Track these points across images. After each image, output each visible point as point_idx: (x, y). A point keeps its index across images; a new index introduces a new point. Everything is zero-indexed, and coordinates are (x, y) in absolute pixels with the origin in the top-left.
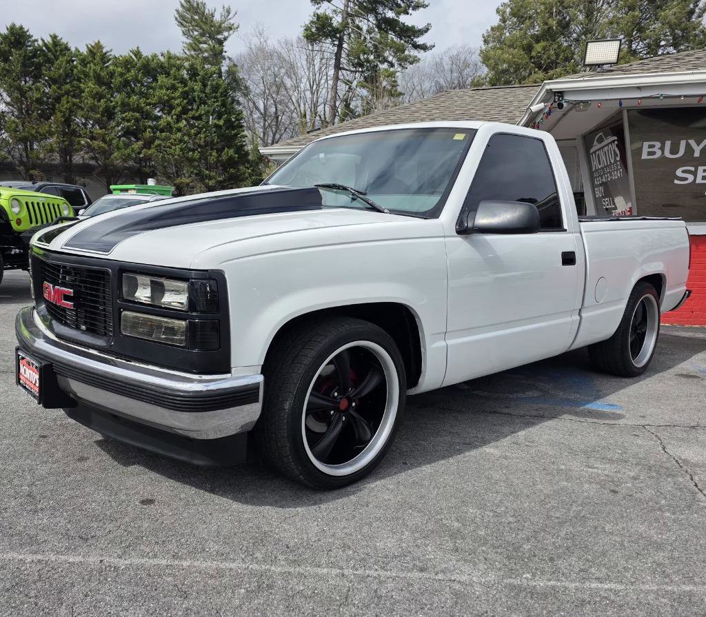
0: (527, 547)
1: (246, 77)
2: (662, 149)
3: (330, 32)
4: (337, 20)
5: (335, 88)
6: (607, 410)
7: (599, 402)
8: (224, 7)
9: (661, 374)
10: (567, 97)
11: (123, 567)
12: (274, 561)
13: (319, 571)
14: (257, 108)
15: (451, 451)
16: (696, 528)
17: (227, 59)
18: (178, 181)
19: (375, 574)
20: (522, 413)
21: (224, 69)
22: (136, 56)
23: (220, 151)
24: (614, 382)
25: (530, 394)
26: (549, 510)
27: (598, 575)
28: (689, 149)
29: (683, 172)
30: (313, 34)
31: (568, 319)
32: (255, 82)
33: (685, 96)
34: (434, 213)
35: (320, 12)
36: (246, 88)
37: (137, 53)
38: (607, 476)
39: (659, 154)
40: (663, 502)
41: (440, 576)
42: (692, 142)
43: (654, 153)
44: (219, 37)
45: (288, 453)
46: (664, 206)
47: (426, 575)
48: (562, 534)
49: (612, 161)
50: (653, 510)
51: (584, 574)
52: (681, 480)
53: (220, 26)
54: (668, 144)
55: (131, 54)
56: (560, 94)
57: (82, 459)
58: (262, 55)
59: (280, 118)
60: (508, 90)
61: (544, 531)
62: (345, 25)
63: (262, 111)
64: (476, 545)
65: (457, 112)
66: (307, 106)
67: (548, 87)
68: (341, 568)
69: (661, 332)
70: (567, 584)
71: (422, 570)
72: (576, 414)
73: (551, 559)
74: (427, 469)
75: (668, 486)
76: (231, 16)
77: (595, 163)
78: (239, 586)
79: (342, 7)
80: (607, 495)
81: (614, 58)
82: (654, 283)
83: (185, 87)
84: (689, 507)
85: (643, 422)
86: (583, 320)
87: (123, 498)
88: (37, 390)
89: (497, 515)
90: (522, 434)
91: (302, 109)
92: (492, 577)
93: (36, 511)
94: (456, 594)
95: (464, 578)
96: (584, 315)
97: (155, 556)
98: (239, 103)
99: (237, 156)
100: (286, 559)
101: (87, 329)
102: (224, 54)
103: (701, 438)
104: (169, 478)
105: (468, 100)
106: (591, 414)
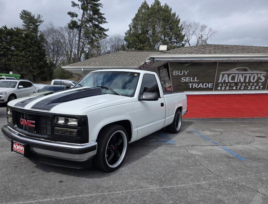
0: (163, 179)
1: (47, 38)
2: (178, 72)
3: (77, 26)
4: (79, 23)
5: (79, 44)
6: (173, 143)
7: (170, 141)
8: (38, 15)
9: (183, 132)
10: (155, 59)
11: (63, 200)
12: (104, 192)
13: (116, 192)
14: (51, 48)
15: (138, 158)
16: (198, 170)
17: (39, 32)
18: (21, 73)
19: (131, 191)
20: (153, 145)
21: (39, 35)
22: (4, 28)
23: (38, 63)
24: (173, 135)
25: (154, 140)
26: (166, 170)
27: (180, 183)
28: (184, 73)
29: (183, 78)
30: (71, 27)
31: (163, 120)
32: (49, 40)
33: (183, 60)
34: (132, 95)
35: (73, 20)
36: (47, 42)
37: (5, 28)
38: (176, 160)
39: (177, 74)
40: (190, 164)
41: (146, 189)
42: (185, 71)
43: (176, 74)
44: (37, 24)
45: (102, 163)
46: (178, 85)
47: (142, 189)
48: (170, 175)
49: (166, 75)
50: (188, 167)
51: (177, 184)
52: (192, 159)
53: (37, 21)
54: (179, 71)
55: (3, 28)
56: (154, 58)
57: (33, 172)
58: (52, 31)
59: (59, 52)
60: (136, 52)
61: (166, 175)
62: (82, 25)
63: (52, 49)
64: (152, 180)
65: (123, 58)
66: (69, 49)
67: (151, 56)
68: (122, 191)
69: (182, 120)
70: (174, 186)
71: (141, 188)
72: (166, 145)
73: (169, 181)
74: (134, 163)
75: (190, 160)
76: (41, 17)
77: (161, 75)
78: (98, 199)
79: (81, 19)
80: (178, 165)
81: (166, 49)
82: (180, 109)
83: (24, 40)
84: (195, 165)
85: (181, 145)
86: (166, 120)
87: (53, 182)
88: (23, 152)
89: (155, 173)
90: (154, 151)
91: (67, 49)
92: (158, 187)
93: (27, 189)
94: (151, 192)
95: (152, 188)
96: (166, 119)
97: (71, 196)
98: (44, 47)
99: (44, 64)
100: (107, 191)
101: (37, 132)
102: (38, 30)
103: (195, 148)
104: (64, 174)
105: (125, 55)
106: (169, 144)
